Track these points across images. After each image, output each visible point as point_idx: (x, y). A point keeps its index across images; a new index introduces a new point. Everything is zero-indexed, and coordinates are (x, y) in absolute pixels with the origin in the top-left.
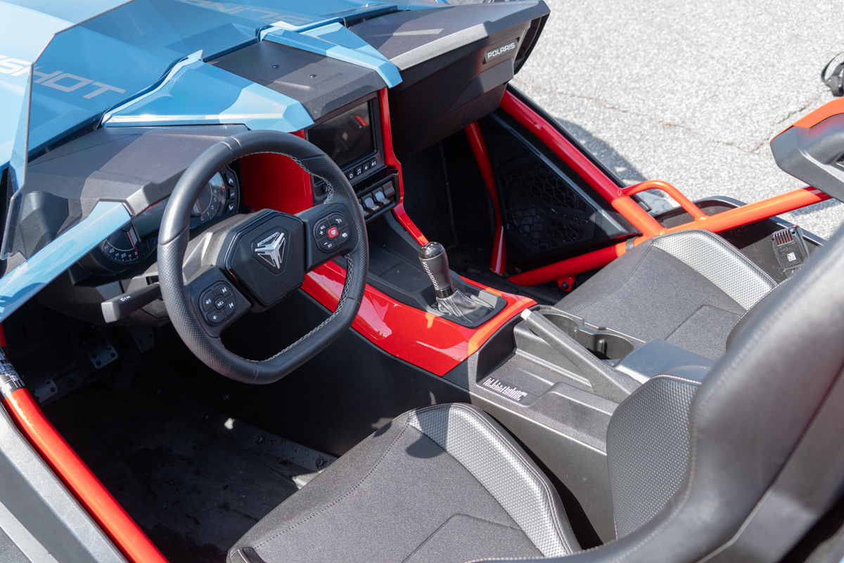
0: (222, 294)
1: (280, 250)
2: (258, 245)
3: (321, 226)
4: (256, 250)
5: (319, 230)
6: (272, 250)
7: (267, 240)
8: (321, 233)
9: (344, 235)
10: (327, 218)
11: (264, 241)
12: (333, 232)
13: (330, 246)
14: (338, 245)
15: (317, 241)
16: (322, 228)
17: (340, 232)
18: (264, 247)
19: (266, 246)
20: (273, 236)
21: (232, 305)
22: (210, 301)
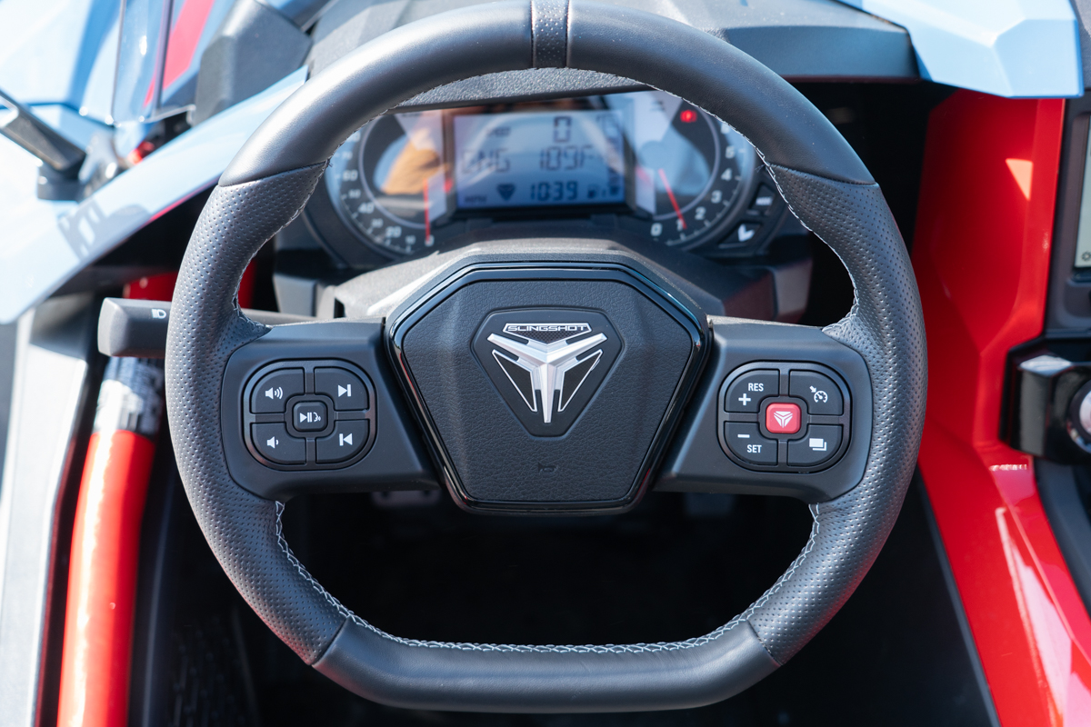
0: (332, 396)
1: (571, 377)
2: (511, 327)
3: (754, 380)
4: (493, 338)
5: (742, 388)
6: (541, 363)
7: (540, 327)
8: (745, 399)
9: (817, 444)
10: (784, 368)
11: (530, 327)
12: (783, 417)
13: (753, 449)
14: (782, 459)
15: (724, 416)
16: (752, 387)
17: (804, 429)
18: (525, 342)
19: (531, 342)
20: (567, 327)
21: (349, 439)
22: (280, 393)
